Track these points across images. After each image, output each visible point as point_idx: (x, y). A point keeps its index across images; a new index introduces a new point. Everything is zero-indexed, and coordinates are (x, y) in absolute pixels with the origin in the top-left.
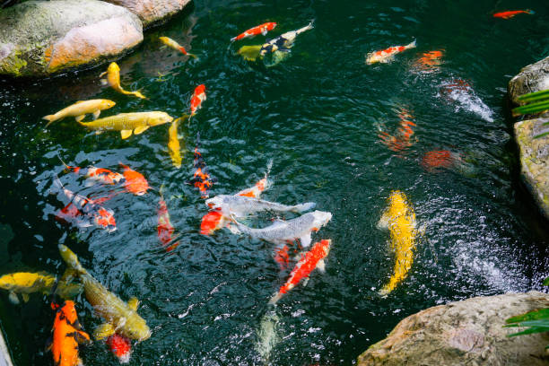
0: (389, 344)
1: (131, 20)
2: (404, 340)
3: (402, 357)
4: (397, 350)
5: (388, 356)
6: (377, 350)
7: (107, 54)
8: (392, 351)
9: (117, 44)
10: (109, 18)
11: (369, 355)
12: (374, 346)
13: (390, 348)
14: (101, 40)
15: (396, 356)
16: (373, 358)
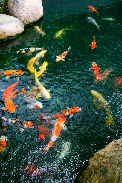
0: (106, 150)
1: (19, 23)
2: (111, 150)
3: (110, 156)
4: (108, 153)
5: (105, 155)
6: (101, 152)
7: (10, 36)
8: (106, 153)
9: (14, 32)
10: (11, 22)
11: (98, 154)
12: (100, 150)
13: (106, 152)
14: (8, 31)
15: (107, 155)
16: (99, 155)
